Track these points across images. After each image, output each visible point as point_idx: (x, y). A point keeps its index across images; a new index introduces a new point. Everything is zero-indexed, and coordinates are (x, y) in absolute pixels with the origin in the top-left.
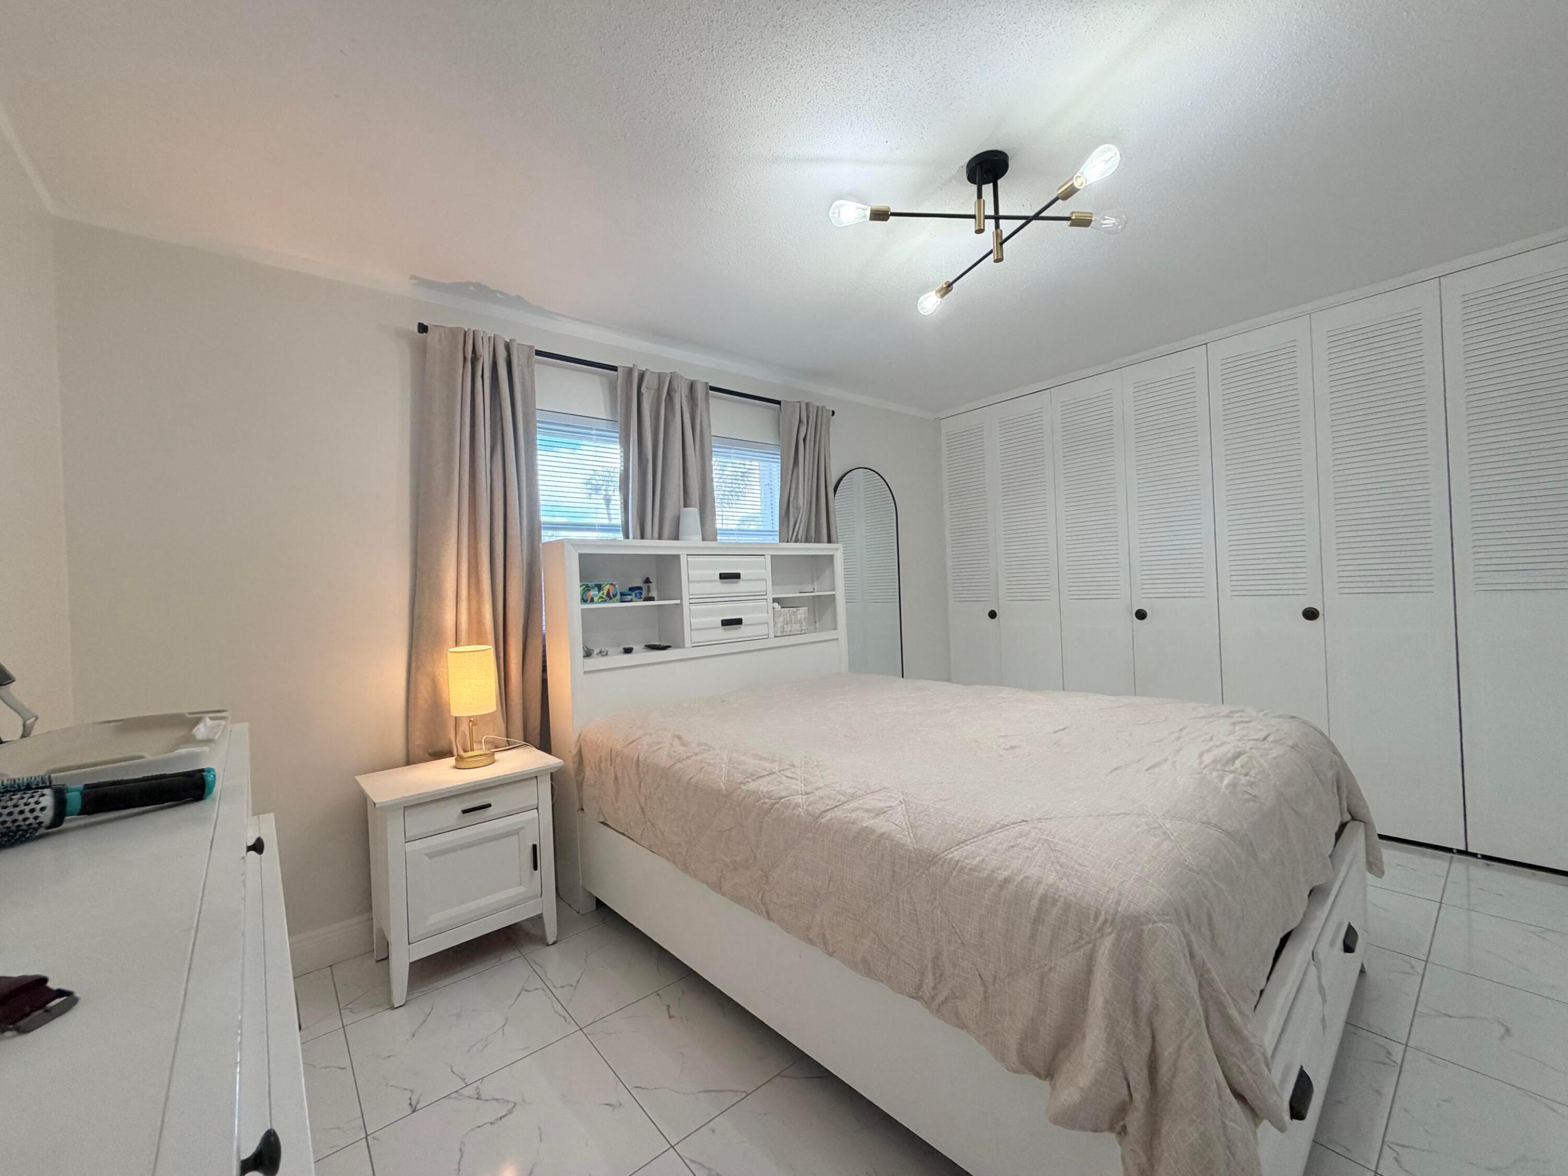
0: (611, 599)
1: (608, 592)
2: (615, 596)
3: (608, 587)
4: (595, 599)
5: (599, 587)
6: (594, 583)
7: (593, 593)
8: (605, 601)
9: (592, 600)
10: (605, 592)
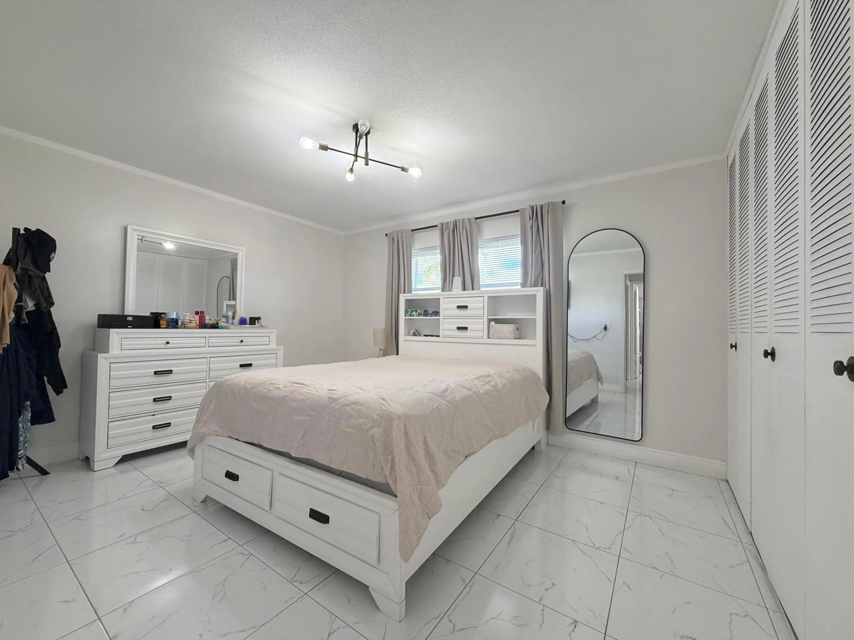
0: (420, 315)
1: (419, 313)
2: (421, 314)
3: (419, 311)
4: (414, 315)
5: (416, 311)
6: (414, 310)
7: (414, 313)
8: (418, 316)
9: (413, 316)
10: (418, 313)
